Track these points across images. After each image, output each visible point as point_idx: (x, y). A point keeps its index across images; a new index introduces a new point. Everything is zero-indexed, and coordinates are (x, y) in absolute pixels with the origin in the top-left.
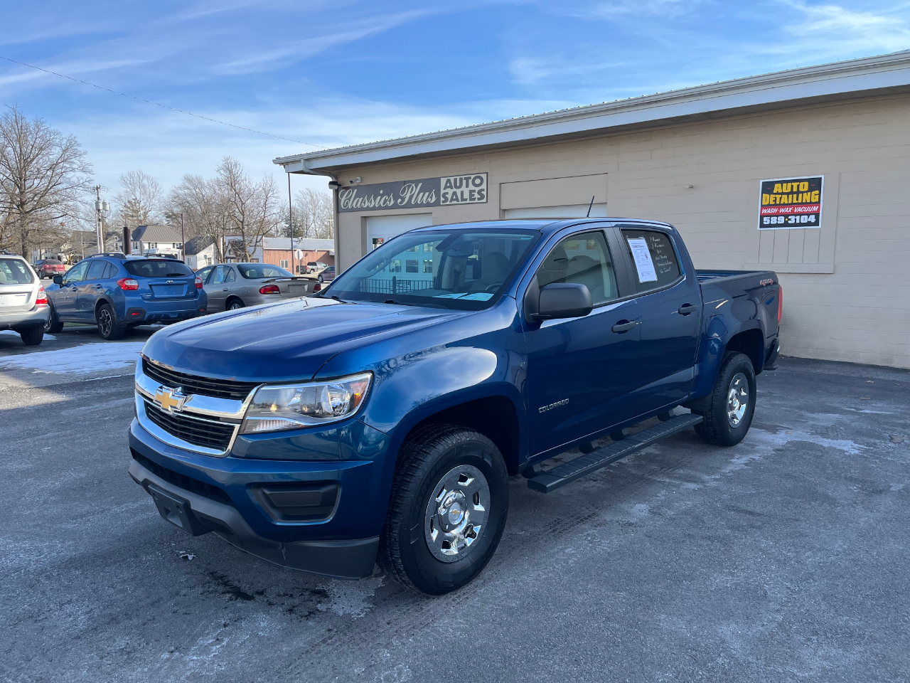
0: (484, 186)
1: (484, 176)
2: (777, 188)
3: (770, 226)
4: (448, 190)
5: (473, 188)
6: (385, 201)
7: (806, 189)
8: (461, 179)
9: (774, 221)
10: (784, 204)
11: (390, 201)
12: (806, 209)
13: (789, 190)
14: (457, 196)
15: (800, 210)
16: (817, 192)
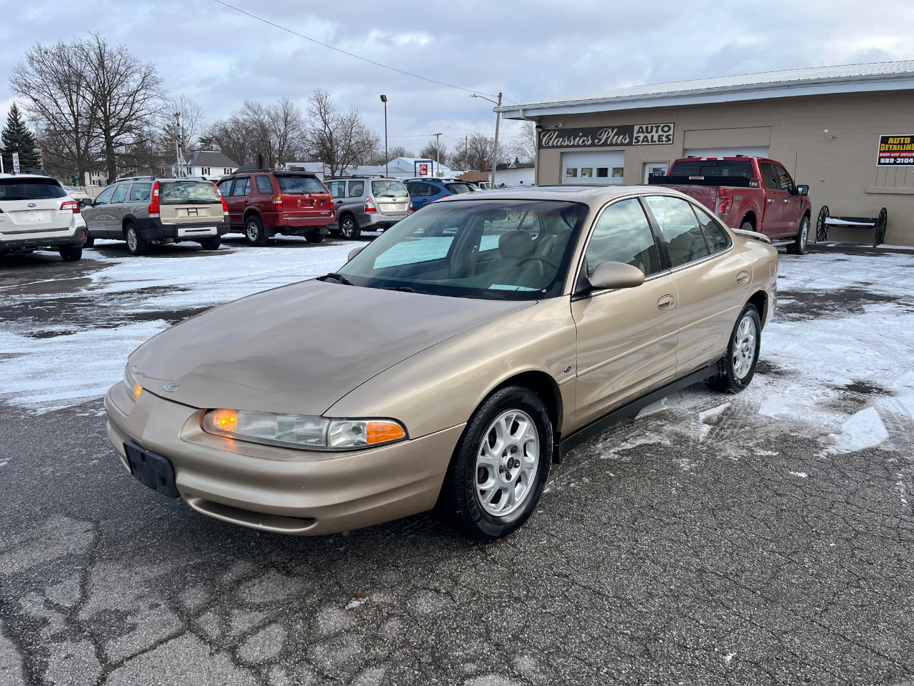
0: (671, 132)
1: (672, 125)
2: (891, 141)
3: (885, 164)
4: (639, 134)
5: (662, 133)
6: (584, 141)
7: (909, 142)
8: (652, 128)
9: (887, 161)
10: (894, 151)
11: (588, 141)
12: (908, 154)
13: (898, 142)
14: (647, 139)
15: (904, 155)
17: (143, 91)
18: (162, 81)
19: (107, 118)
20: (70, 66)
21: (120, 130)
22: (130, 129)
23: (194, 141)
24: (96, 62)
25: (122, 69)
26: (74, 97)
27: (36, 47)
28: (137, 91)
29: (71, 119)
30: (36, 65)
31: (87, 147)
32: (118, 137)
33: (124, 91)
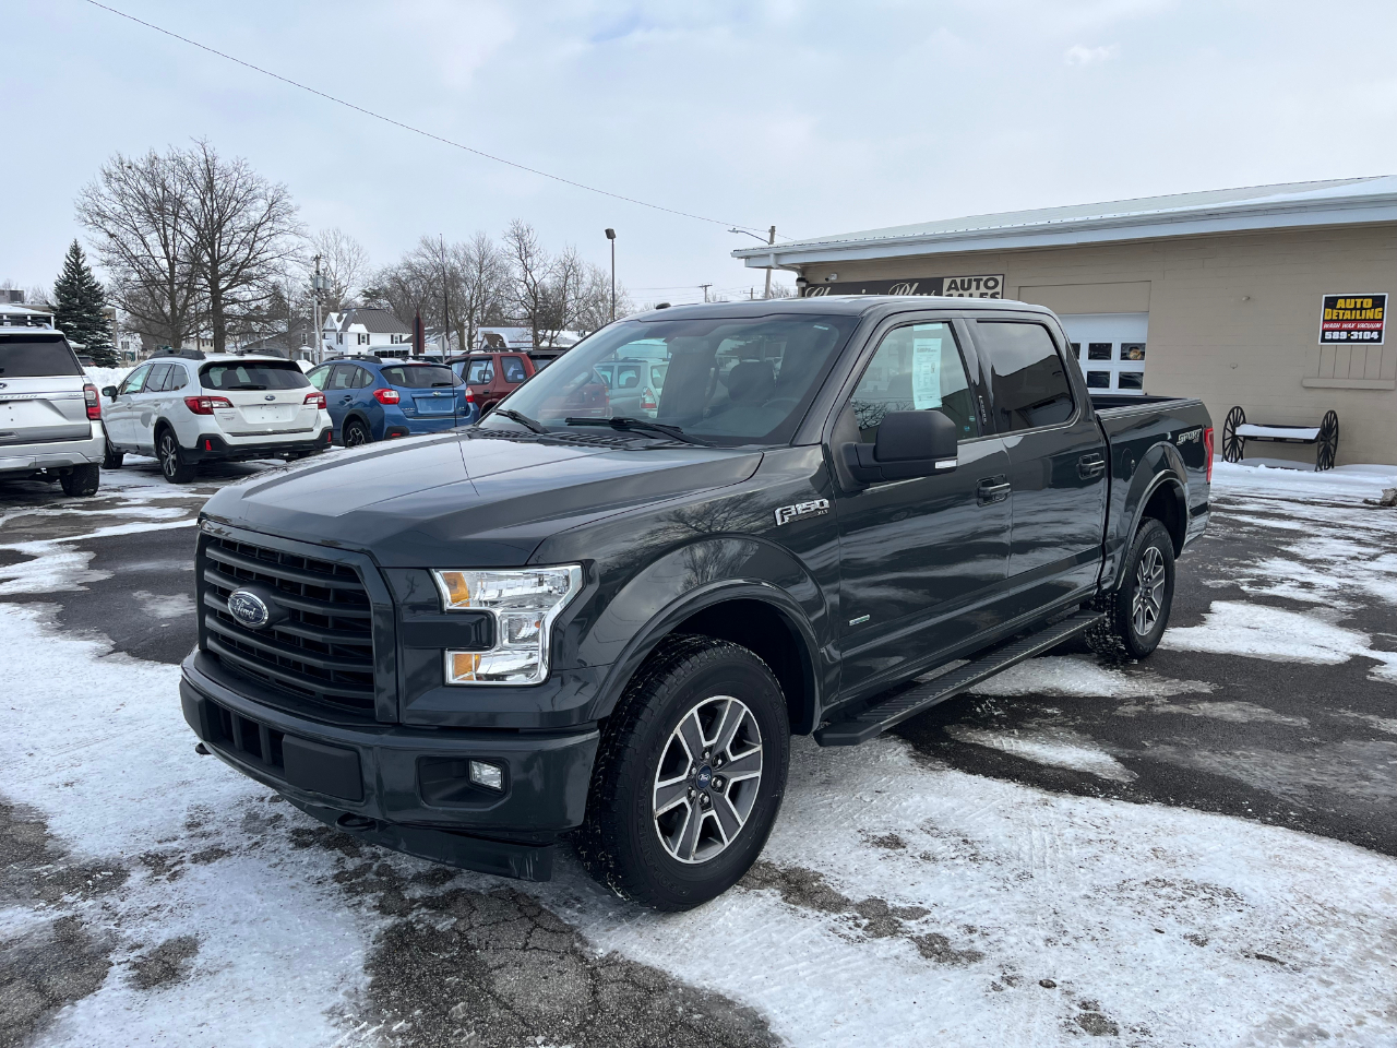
0: (999, 289)
1: (1000, 278)
2: (1341, 304)
3: (1332, 340)
4: (952, 292)
5: (985, 291)
7: (1370, 306)
8: (970, 281)
9: (1336, 335)
10: (1347, 320)
12: (1372, 326)
13: (1352, 306)
15: (1363, 326)
16: (1381, 309)
17: (269, 224)
18: (298, 209)
19: (215, 262)
20: (164, 189)
21: (233, 281)
22: (248, 280)
23: (353, 295)
24: (202, 183)
25: (240, 193)
26: (170, 232)
27: (116, 159)
28: (259, 225)
29: (164, 264)
30: (115, 185)
31: (185, 306)
32: (229, 291)
33: (242, 225)
